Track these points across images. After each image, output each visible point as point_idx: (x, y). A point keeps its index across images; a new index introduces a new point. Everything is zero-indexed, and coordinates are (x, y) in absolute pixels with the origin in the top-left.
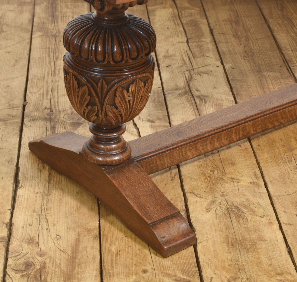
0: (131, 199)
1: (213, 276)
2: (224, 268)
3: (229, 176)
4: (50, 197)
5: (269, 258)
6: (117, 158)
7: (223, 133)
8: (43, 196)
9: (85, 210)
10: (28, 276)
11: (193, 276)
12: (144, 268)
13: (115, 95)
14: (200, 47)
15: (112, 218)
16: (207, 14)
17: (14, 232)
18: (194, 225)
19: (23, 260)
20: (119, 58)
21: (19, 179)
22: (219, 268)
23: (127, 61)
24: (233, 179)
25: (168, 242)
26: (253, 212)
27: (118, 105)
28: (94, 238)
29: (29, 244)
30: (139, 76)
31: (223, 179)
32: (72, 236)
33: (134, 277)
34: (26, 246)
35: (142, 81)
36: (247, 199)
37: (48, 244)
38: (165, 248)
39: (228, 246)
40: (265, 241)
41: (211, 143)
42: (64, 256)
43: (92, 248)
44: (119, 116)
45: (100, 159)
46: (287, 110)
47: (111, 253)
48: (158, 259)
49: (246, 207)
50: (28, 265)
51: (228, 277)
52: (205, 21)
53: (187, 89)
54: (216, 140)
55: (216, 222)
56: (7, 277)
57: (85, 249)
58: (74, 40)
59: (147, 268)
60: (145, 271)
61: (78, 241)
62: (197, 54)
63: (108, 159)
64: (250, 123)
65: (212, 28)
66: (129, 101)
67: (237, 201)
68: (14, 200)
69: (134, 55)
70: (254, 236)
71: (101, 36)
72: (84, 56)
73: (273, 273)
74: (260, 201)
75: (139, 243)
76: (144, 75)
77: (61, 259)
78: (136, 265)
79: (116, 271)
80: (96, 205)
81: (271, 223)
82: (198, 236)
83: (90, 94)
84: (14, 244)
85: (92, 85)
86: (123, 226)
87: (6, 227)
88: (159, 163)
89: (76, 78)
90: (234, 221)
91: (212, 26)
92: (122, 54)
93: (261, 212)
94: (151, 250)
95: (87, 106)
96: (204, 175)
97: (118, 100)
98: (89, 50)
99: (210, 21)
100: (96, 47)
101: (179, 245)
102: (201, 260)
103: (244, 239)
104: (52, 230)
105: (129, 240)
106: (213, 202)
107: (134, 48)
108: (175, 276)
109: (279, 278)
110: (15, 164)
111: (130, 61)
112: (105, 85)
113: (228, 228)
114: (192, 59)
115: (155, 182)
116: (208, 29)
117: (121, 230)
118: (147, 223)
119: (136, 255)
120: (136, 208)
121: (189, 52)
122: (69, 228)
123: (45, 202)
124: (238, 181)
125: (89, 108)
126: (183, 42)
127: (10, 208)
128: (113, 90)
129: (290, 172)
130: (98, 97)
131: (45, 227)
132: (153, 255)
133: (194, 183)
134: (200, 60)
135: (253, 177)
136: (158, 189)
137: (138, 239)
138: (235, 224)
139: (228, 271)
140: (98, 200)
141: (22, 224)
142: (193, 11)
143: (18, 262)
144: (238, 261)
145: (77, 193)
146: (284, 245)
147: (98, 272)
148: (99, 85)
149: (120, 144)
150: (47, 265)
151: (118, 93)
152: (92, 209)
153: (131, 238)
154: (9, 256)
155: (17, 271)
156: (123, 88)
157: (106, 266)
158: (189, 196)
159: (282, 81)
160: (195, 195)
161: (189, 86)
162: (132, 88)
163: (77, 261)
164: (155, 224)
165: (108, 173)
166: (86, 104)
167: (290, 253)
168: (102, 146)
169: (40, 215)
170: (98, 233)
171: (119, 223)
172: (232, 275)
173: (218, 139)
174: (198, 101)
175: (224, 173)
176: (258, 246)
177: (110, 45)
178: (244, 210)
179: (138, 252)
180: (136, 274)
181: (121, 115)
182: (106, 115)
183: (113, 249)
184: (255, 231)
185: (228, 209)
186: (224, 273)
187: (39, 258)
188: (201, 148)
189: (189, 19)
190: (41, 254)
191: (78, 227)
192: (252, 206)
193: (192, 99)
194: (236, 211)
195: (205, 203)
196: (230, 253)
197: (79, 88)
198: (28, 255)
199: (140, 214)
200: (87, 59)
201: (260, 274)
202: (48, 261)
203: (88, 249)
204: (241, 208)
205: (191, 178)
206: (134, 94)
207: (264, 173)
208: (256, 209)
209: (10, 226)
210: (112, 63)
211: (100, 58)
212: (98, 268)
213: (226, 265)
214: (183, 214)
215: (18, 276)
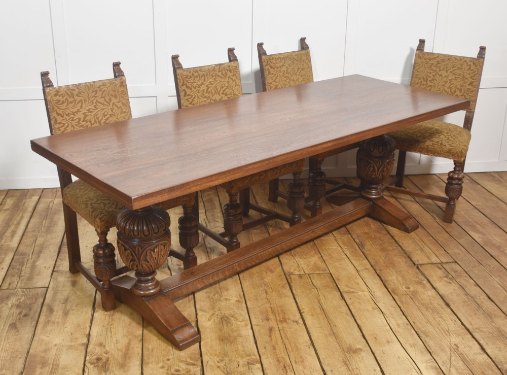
0: (160, 316)
1: (209, 360)
2: (216, 355)
3: (224, 297)
4: (113, 317)
5: (243, 347)
6: (152, 291)
7: (219, 271)
8: (109, 316)
9: (134, 324)
10: (98, 366)
11: (197, 361)
12: (168, 358)
13: (146, 255)
14: (213, 215)
15: (151, 328)
16: (219, 194)
17: (91, 340)
18: (200, 329)
19: (95, 357)
20: (147, 233)
21: (96, 306)
22: (213, 355)
23: (152, 235)
24: (226, 299)
25: (183, 341)
26: (237, 319)
27: (149, 260)
28: (139, 341)
29: (99, 346)
30: (160, 243)
31: (220, 300)
32: (126, 340)
33: (162, 364)
34: (97, 348)
35: (162, 245)
36: (233, 311)
37: (111, 346)
38: (181, 345)
39: (219, 341)
40: (242, 336)
41: (212, 278)
42: (120, 353)
43: (137, 347)
44: (150, 267)
45: (142, 292)
46: (259, 255)
47: (148, 350)
48: (177, 352)
49: (232, 317)
50: (98, 359)
51: (218, 360)
52: (217, 198)
53: (203, 243)
54: (215, 276)
55: (214, 327)
56: (86, 367)
57: (133, 348)
58: (121, 224)
59: (169, 358)
60: (168, 360)
61: (129, 343)
62: (211, 220)
63: (147, 292)
64: (236, 264)
65: (221, 202)
66: (155, 258)
67: (227, 313)
68: (92, 320)
69: (156, 231)
70: (236, 334)
71: (136, 222)
72: (127, 233)
73: (244, 355)
74: (241, 312)
75: (166, 343)
76: (163, 242)
77: (118, 355)
78: (163, 356)
79: (151, 361)
80: (142, 320)
81: (246, 325)
82: (202, 336)
83: (132, 255)
84: (90, 348)
85: (133, 250)
86: (157, 333)
87: (86, 337)
88: (180, 292)
89: (123, 246)
90: (225, 325)
91: (221, 201)
92: (149, 231)
93: (241, 318)
94: (173, 346)
95: (130, 262)
96: (209, 298)
97: (148, 258)
98: (129, 229)
99: (220, 198)
100: (134, 228)
101: (189, 342)
102: (202, 351)
103: (229, 336)
104: (113, 338)
105: (160, 341)
106: (213, 314)
107: (156, 226)
108: (186, 361)
109: (248, 358)
110: (94, 297)
111: (154, 234)
112: (140, 249)
113: (221, 330)
114: (208, 223)
115: (176, 305)
116: (219, 203)
117: (155, 335)
118: (169, 330)
119: (164, 350)
120: (163, 321)
121: (206, 219)
122: (124, 336)
123: (110, 320)
124: (229, 300)
125: (132, 263)
126: (202, 213)
127: (89, 325)
128: (145, 252)
129: (261, 292)
130: (136, 256)
131: (110, 336)
132: (174, 350)
133: (202, 303)
134: (212, 224)
135: (238, 297)
136: (177, 309)
137: (166, 341)
138: (225, 328)
139: (218, 356)
140: (143, 318)
141: (96, 335)
142: (210, 192)
143: (92, 358)
144: (224, 350)
145: (131, 314)
146: (253, 338)
147: (140, 362)
148: (137, 249)
149: (154, 283)
150: (110, 359)
151: (148, 253)
152: (139, 323)
153: (162, 340)
154: (88, 354)
155: (91, 363)
156: (151, 250)
157: (145, 358)
158: (199, 312)
159: (261, 235)
160: (202, 310)
161: (204, 241)
162: (156, 250)
163: (128, 356)
164: (174, 331)
165: (146, 301)
166: (130, 260)
167: (256, 343)
168: (143, 285)
169: (107, 329)
170: (141, 338)
171: (154, 331)
172: (220, 358)
173: (216, 275)
174: (209, 250)
175: (221, 296)
176: (238, 340)
177: (141, 226)
178: (231, 318)
179: (165, 348)
180: (163, 362)
181: (151, 266)
182: (142, 267)
183: (150, 347)
184: (236, 331)
185: (221, 318)
186: (216, 358)
187: (105, 355)
188: (206, 282)
189: (208, 197)
190: (106, 353)
191: (130, 335)
192: (236, 316)
193: (206, 249)
194: (226, 319)
195: (208, 315)
196: (220, 345)
197: (125, 251)
198: (99, 354)
199: (165, 325)
200: (129, 235)
201: (237, 356)
202: (110, 356)
203: (135, 348)
204: (229, 317)
205: (201, 300)
206: (158, 253)
207: (245, 294)
208: (238, 317)
209: (89, 336)
210: (143, 236)
211: (136, 233)
212: (140, 359)
213: (218, 353)
214: (194, 324)
215: (92, 366)
